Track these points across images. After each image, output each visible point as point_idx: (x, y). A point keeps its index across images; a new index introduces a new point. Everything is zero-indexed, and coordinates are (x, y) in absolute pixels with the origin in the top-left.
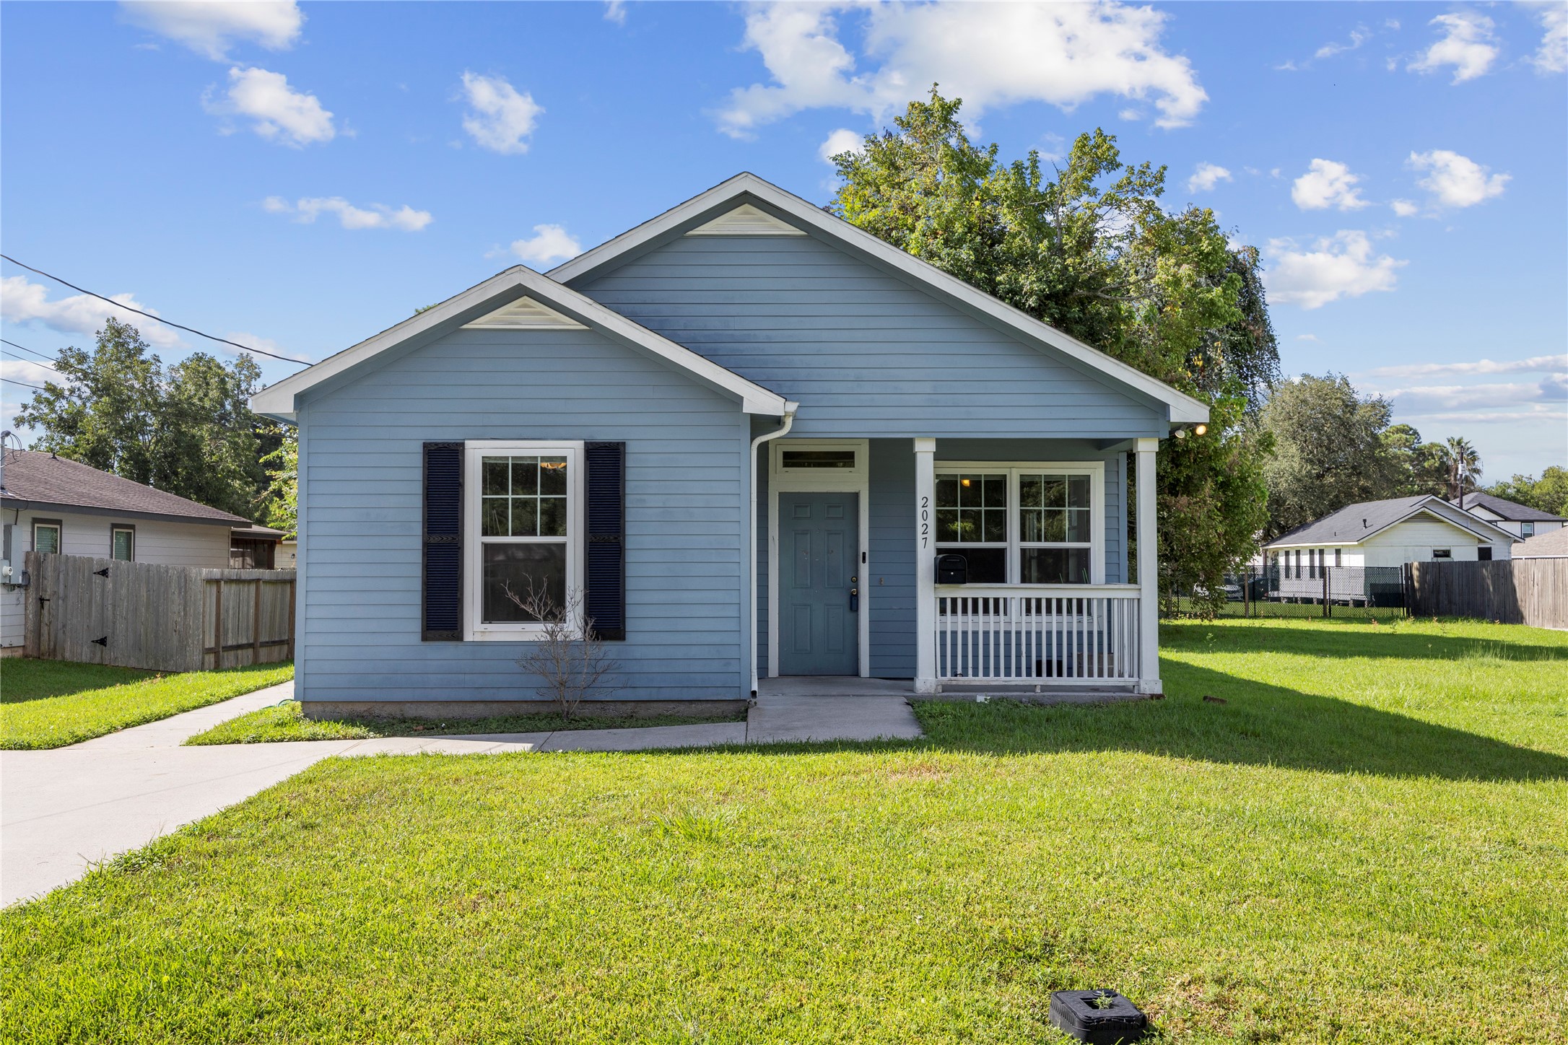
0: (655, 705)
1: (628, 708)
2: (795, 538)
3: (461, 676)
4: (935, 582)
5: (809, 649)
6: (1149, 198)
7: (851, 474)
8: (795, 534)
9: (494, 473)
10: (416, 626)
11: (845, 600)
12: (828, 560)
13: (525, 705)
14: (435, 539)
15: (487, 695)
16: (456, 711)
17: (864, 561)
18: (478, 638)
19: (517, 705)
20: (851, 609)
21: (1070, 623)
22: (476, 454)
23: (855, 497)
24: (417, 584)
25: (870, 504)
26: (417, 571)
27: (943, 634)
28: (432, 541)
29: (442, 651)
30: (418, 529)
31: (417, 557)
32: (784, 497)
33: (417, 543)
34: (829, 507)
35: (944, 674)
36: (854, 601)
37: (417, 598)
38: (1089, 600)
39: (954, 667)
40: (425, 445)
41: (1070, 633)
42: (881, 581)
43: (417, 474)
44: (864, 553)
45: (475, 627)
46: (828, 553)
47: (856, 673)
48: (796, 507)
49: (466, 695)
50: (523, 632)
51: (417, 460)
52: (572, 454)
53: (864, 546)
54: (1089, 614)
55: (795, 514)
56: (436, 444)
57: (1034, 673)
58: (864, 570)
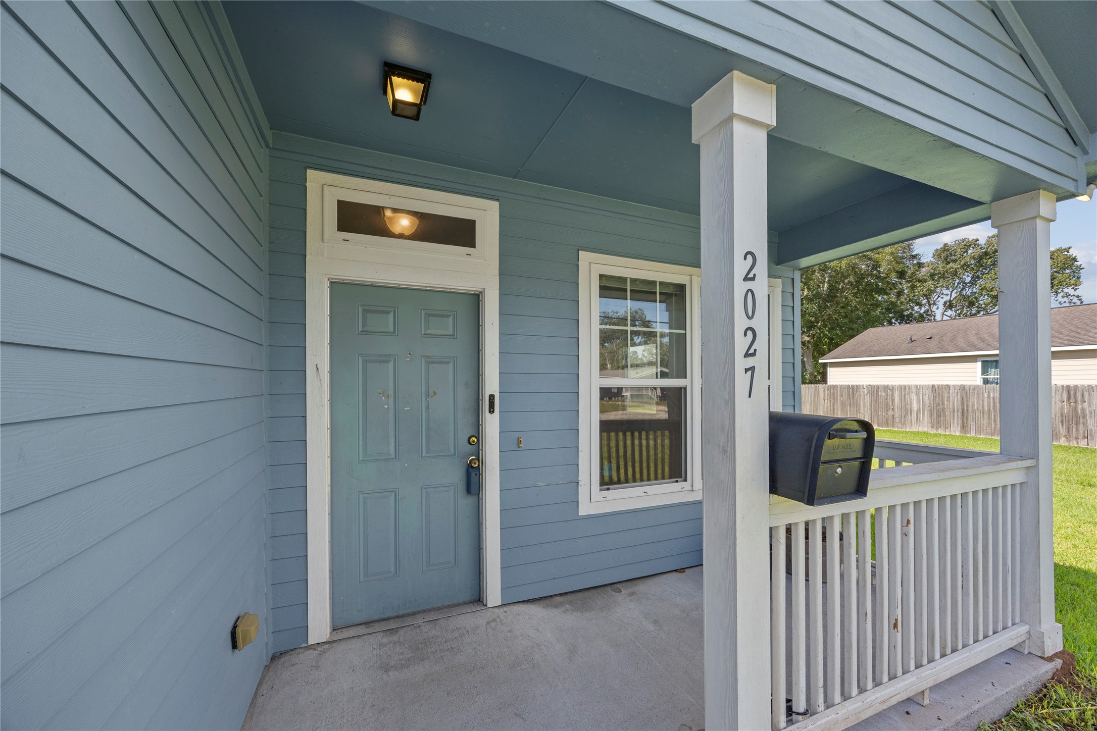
2: (365, 370)
5: (393, 569)
7: (468, 258)
8: (365, 362)
11: (456, 476)
12: (427, 407)
17: (492, 409)
20: (469, 490)
23: (476, 299)
25: (502, 314)
32: (338, 288)
34: (428, 315)
36: (474, 479)
42: (519, 442)
44: (492, 397)
46: (427, 395)
47: (479, 599)
48: (365, 311)
53: (492, 384)
55: (364, 325)
58: (492, 424)
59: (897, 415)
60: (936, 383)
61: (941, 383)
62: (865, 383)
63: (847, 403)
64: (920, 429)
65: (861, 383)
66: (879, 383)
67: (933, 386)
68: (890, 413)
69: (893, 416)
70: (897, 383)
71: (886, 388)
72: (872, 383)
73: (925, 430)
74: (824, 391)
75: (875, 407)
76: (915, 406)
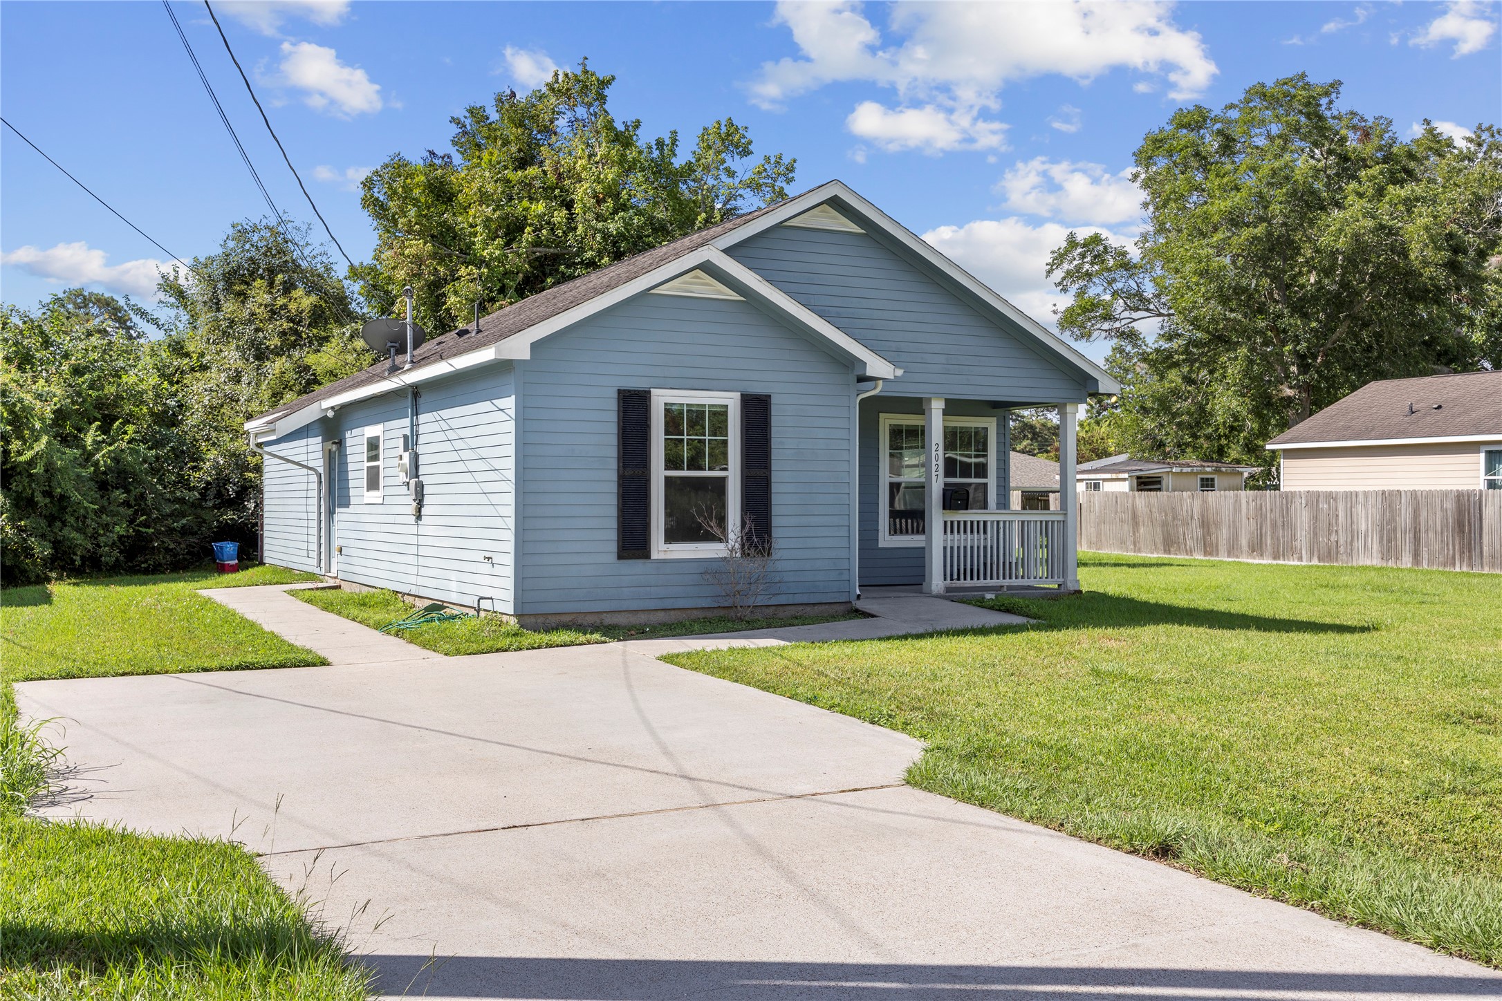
0: (790, 608)
1: (770, 611)
3: (648, 589)
4: (944, 508)
6: (781, 185)
9: (673, 419)
10: (613, 547)
13: (695, 612)
14: (629, 472)
15: (668, 604)
16: (642, 618)
18: (662, 556)
19: (689, 612)
21: (972, 540)
22: (661, 399)
24: (613, 511)
26: (613, 500)
27: (945, 548)
28: (626, 474)
29: (635, 567)
30: (613, 464)
31: (613, 488)
33: (613, 476)
35: (945, 579)
37: (613, 524)
38: (985, 522)
39: (952, 575)
40: (619, 392)
41: (972, 548)
43: (613, 417)
45: (660, 548)
49: (652, 605)
50: (697, 550)
51: (613, 405)
52: (731, 401)
54: (985, 532)
56: (629, 391)
57: (1001, 577)
59: (1341, 542)
60: (1386, 488)
61: (1392, 488)
62: (1302, 489)
63: (1280, 524)
64: (1369, 563)
65: (1297, 489)
66: (1320, 489)
67: (1383, 493)
68: (1333, 538)
69: (1337, 542)
70: (1342, 489)
71: (1331, 497)
72: (1311, 489)
73: (1374, 563)
74: (1248, 503)
75: (1315, 528)
76: (1363, 527)
